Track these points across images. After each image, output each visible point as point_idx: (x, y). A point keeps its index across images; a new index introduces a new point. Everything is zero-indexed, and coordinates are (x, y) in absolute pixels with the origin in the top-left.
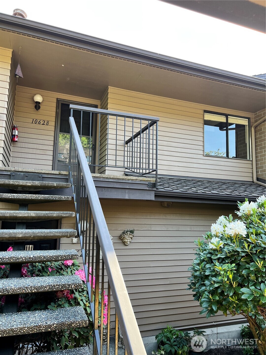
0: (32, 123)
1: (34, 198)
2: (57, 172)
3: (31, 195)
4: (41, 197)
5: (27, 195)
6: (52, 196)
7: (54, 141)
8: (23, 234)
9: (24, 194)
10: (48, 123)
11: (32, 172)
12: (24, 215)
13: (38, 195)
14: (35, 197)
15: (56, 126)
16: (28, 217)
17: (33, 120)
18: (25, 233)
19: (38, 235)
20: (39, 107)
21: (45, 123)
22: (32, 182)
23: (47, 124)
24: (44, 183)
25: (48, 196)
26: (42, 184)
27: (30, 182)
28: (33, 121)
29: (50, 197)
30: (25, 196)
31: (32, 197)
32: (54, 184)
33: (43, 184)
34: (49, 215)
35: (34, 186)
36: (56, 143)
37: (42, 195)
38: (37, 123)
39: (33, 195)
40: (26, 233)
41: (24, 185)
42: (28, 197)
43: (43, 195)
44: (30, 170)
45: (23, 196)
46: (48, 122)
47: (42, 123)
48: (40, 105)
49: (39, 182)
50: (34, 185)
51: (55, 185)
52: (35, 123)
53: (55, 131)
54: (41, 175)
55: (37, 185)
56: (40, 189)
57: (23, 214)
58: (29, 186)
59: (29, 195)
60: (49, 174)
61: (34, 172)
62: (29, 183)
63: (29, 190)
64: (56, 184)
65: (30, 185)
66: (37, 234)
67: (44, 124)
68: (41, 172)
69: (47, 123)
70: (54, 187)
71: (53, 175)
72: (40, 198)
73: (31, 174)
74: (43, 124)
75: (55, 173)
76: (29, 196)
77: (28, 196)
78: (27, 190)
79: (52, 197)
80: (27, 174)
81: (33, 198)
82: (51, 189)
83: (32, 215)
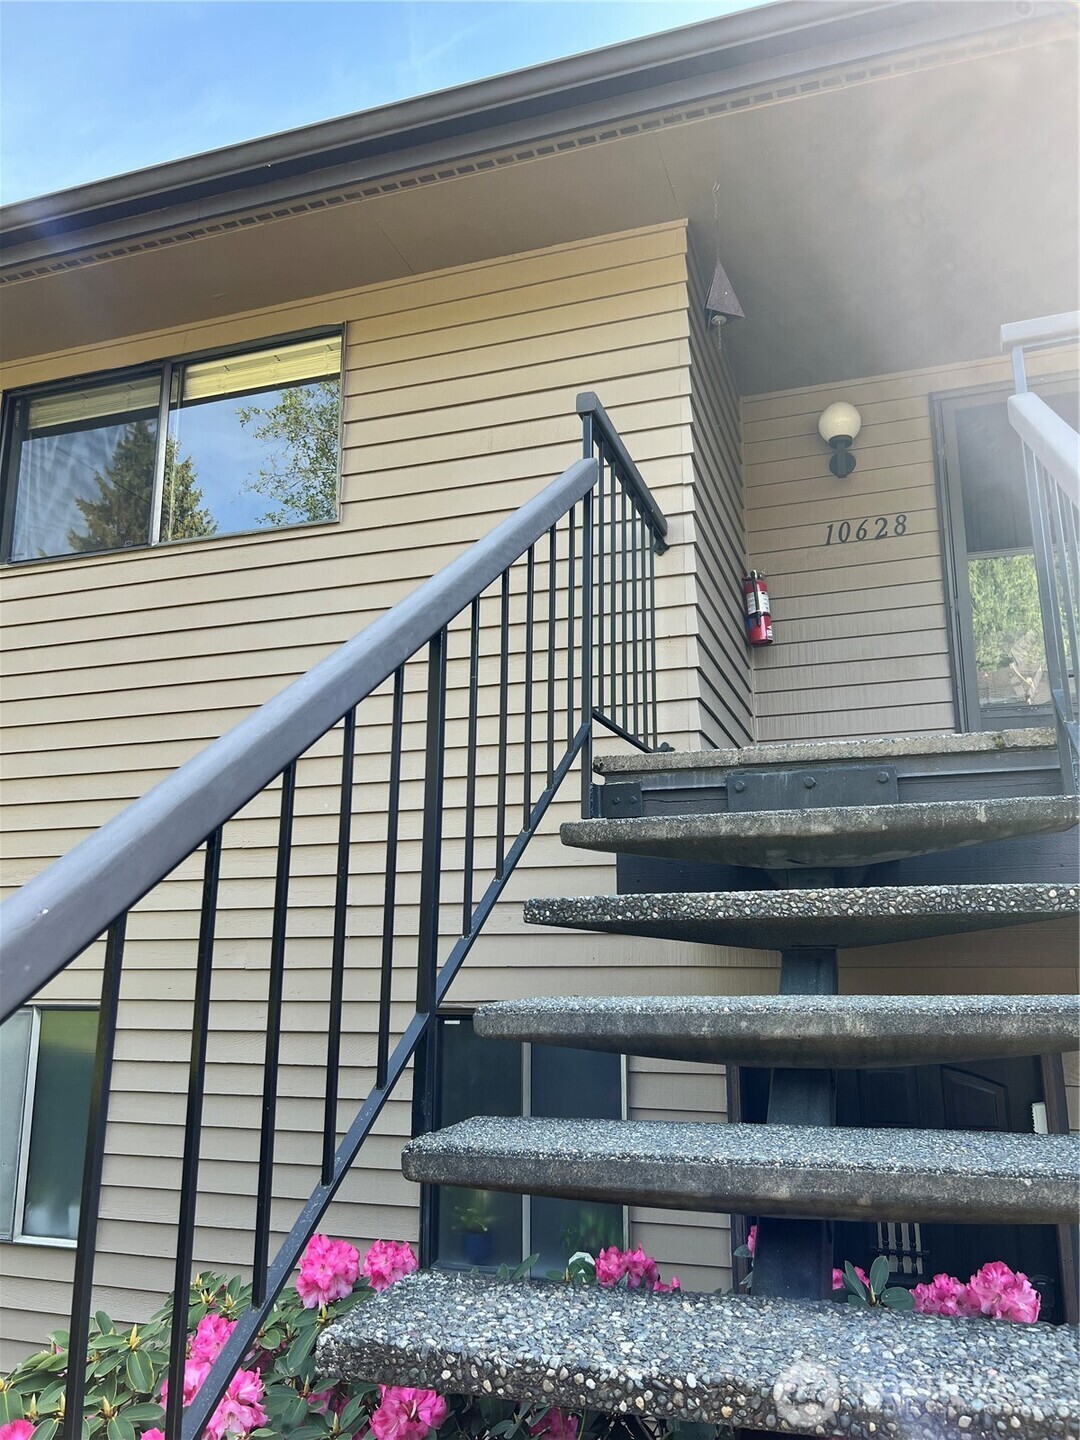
0: (828, 543)
1: (856, 908)
2: (980, 740)
3: (835, 891)
4: (899, 899)
5: (813, 893)
6: (971, 887)
7: (946, 604)
8: (799, 1179)
9: (797, 891)
10: (902, 524)
11: (837, 755)
12: (801, 1031)
13: (877, 892)
14: (861, 901)
15: (946, 527)
16: (828, 1039)
17: (831, 527)
18: (809, 1173)
19: (904, 1190)
20: (851, 463)
21: (890, 529)
22: (840, 813)
23: (900, 529)
24: (910, 811)
25: (944, 889)
26: (899, 818)
27: (826, 817)
28: (831, 530)
29: (957, 897)
30: (801, 901)
31: (844, 906)
32: (975, 814)
33: (902, 821)
34: (971, 1031)
35: (851, 835)
36: (958, 614)
37: (901, 889)
38: (853, 537)
39: (847, 890)
40: (817, 1176)
41: (794, 833)
42: (818, 904)
43: (911, 890)
44: (822, 750)
45: (792, 903)
46: (901, 520)
47: (873, 529)
48: (853, 453)
49: (879, 810)
50: (850, 828)
51: (982, 817)
52: (841, 540)
53: (943, 555)
54: (890, 770)
55: (869, 830)
56: (889, 854)
57: (791, 1023)
58: (821, 837)
59: (826, 891)
60: (934, 755)
61: (846, 755)
62: (821, 822)
63: (832, 864)
64: (989, 808)
65: (826, 829)
66: (897, 1181)
67: (883, 536)
68: (885, 753)
69: (900, 526)
70: (978, 829)
71: (958, 760)
72: (892, 911)
73: (832, 768)
74: (878, 537)
75: (971, 749)
76: (827, 898)
77: (819, 899)
78: (820, 861)
79: (969, 898)
80: (809, 774)
81: (850, 911)
82: (961, 845)
83: (849, 1025)
